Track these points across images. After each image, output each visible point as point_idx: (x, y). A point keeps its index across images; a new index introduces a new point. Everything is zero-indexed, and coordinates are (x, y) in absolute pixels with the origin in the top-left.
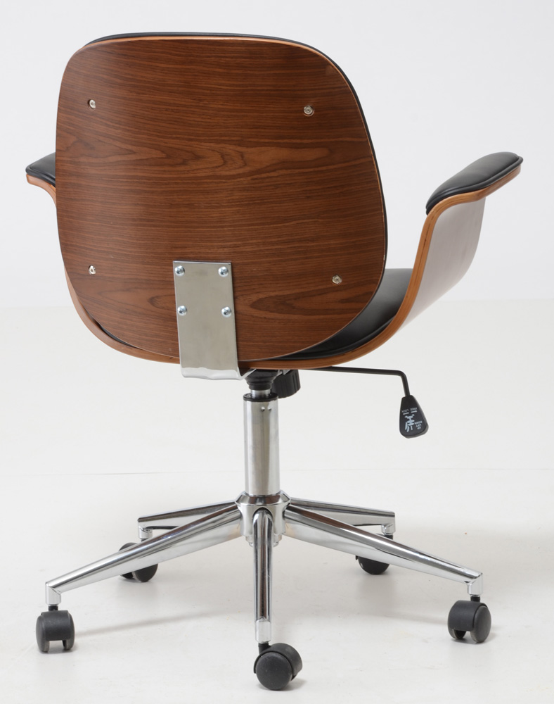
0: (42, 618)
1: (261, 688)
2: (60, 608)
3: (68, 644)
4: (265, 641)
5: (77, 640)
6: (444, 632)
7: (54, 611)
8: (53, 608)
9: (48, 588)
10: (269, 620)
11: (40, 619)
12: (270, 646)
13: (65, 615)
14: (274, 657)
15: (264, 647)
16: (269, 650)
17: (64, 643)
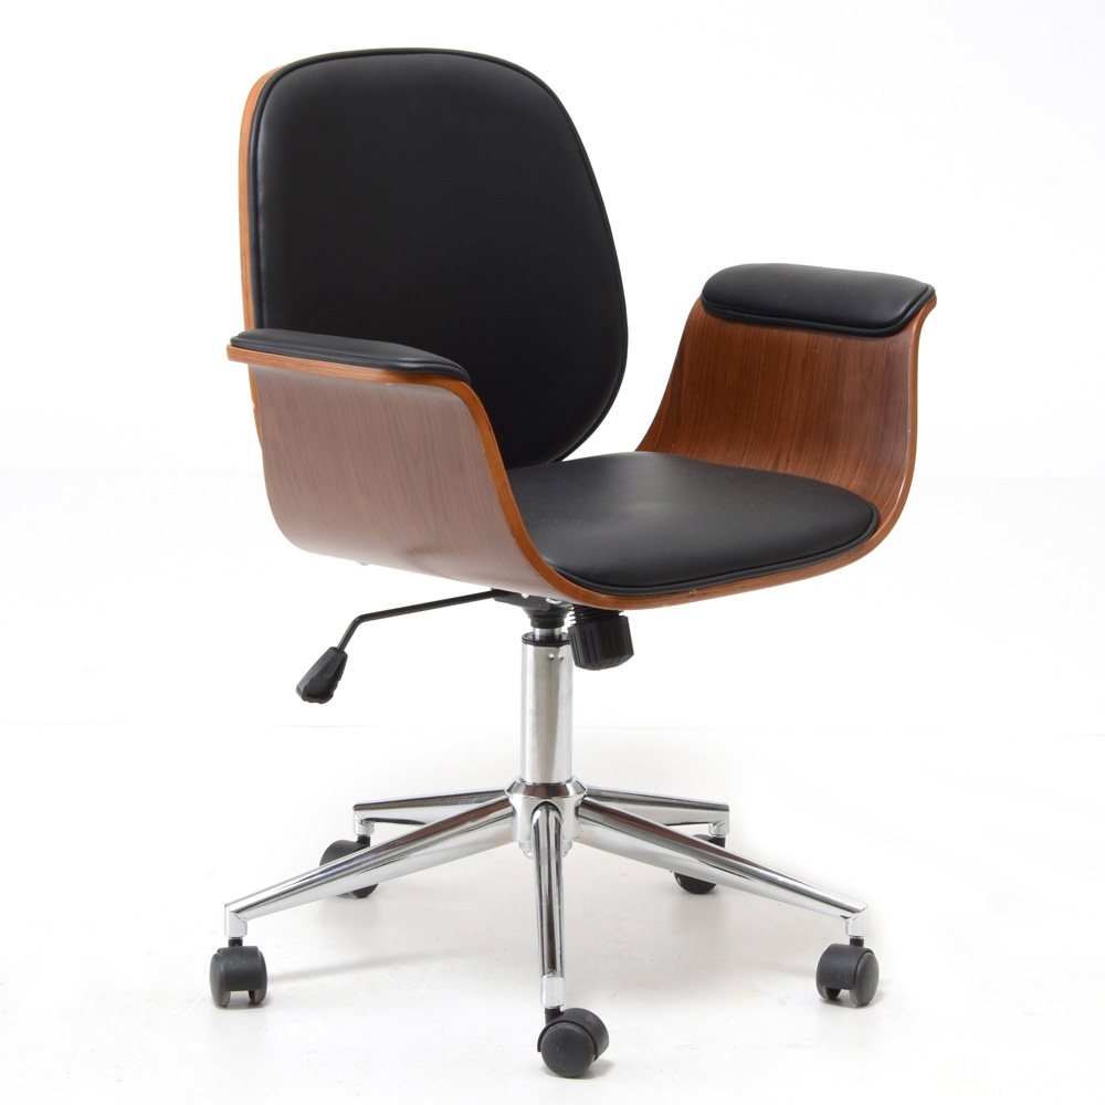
0: (220, 957)
1: (548, 1073)
2: (246, 943)
3: (257, 996)
4: (555, 1005)
5: (271, 988)
6: (810, 988)
7: (237, 946)
8: (236, 942)
9: (228, 913)
10: (562, 975)
11: (216, 958)
12: (562, 1013)
13: (254, 953)
14: (569, 1030)
15: (553, 1014)
16: (561, 1018)
17: (252, 994)
